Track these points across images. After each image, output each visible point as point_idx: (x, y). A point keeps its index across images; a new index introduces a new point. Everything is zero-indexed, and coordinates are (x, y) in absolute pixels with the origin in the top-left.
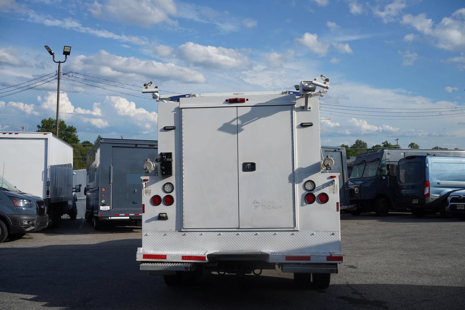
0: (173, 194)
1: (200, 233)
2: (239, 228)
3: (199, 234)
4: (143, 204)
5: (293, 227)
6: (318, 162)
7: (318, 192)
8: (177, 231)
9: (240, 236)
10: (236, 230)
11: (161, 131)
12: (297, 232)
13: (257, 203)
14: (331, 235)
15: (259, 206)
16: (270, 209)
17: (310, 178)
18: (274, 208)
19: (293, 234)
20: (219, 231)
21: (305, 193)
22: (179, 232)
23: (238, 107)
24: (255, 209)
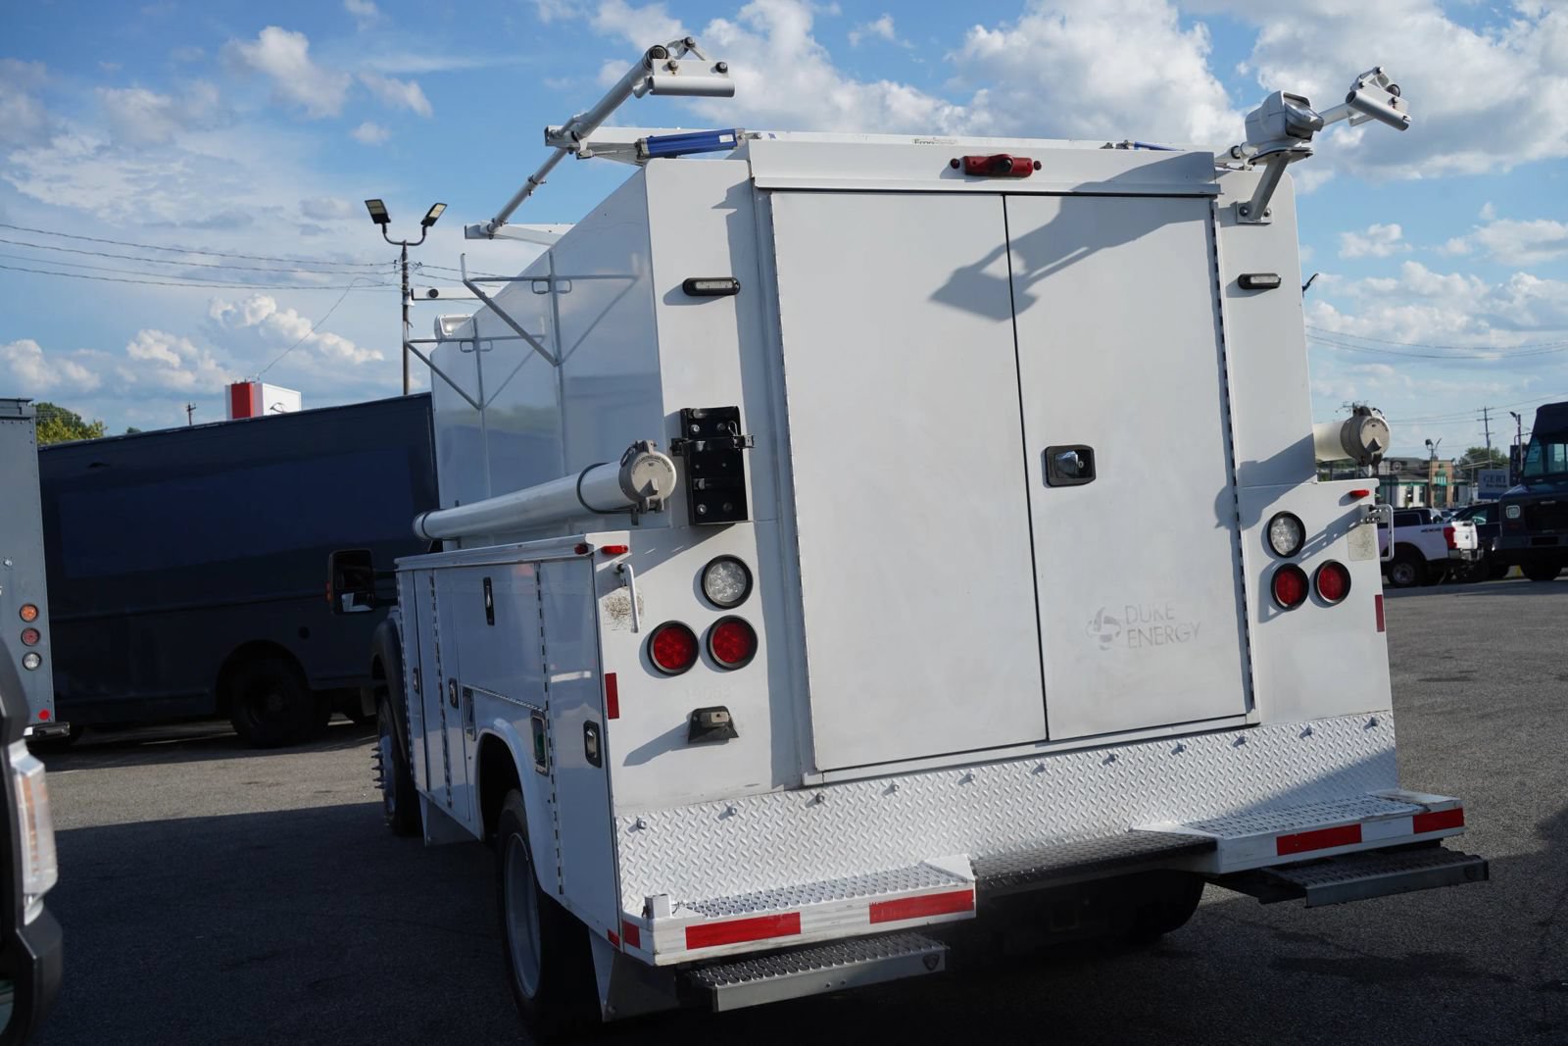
0: (752, 611)
1: (887, 783)
2: (1047, 741)
3: (882, 789)
4: (607, 670)
5: (1244, 712)
6: (1306, 436)
7: (1313, 557)
8: (782, 787)
9: (1047, 776)
10: (1032, 750)
11: (670, 299)
12: (1255, 730)
13: (1109, 621)
14: (1366, 727)
15: (1118, 634)
16: (1157, 644)
17: (1284, 504)
18: (1174, 637)
19: (1241, 741)
20: (965, 762)
21: (1272, 564)
22: (789, 794)
23: (1007, 197)
24: (1103, 648)
